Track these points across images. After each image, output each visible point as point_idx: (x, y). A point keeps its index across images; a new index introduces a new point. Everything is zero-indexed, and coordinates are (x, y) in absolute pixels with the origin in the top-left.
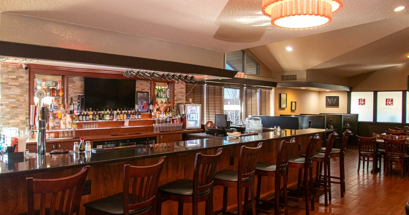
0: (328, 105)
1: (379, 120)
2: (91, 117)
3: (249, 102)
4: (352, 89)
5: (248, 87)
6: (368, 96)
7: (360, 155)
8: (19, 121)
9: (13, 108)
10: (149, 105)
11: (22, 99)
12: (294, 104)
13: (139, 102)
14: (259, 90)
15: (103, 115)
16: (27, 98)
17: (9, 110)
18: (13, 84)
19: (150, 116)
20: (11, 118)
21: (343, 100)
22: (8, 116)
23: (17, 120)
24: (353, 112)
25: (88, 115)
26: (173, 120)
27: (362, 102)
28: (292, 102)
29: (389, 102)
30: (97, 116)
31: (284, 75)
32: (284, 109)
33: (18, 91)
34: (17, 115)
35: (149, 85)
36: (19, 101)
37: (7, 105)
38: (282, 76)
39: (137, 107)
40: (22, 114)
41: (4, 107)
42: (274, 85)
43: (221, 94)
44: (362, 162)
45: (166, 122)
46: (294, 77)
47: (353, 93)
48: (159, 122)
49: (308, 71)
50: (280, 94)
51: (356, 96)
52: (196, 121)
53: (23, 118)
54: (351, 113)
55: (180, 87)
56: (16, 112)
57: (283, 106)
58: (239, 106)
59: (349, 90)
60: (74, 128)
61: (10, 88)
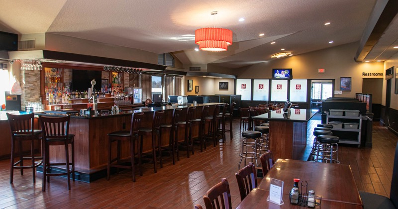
0: (221, 88)
1: (255, 99)
2: (77, 96)
3: (168, 87)
4: (237, 77)
5: (167, 75)
6: (248, 82)
7: (241, 119)
8: (35, 99)
9: (32, 90)
10: (108, 88)
11: (36, 84)
12: (197, 87)
13: (103, 86)
14: (174, 78)
15: (84, 94)
16: (39, 84)
17: (29, 91)
18: (31, 74)
19: (110, 95)
20: (31, 97)
21: (231, 85)
22: (29, 96)
23: (33, 98)
24: (238, 93)
25: (75, 95)
26: (125, 98)
27: (244, 86)
28: (196, 86)
29: (261, 87)
30: (81, 95)
31: (192, 67)
32: (191, 91)
33: (34, 79)
34: (34, 95)
35: (108, 74)
36: (34, 85)
37: (28, 88)
38: (190, 68)
39: (102, 89)
40: (36, 94)
41: (27, 89)
42: (184, 74)
43: (150, 80)
44: (242, 124)
45: (121, 100)
46: (199, 69)
47: (237, 80)
48: (117, 99)
49: (208, 64)
50: (188, 81)
51: (240, 82)
52: (138, 99)
53: (37, 96)
54: (237, 94)
55: (126, 76)
56: (33, 93)
57: (190, 89)
58: (161, 89)
59: (235, 78)
60: (69, 103)
61: (30, 77)
